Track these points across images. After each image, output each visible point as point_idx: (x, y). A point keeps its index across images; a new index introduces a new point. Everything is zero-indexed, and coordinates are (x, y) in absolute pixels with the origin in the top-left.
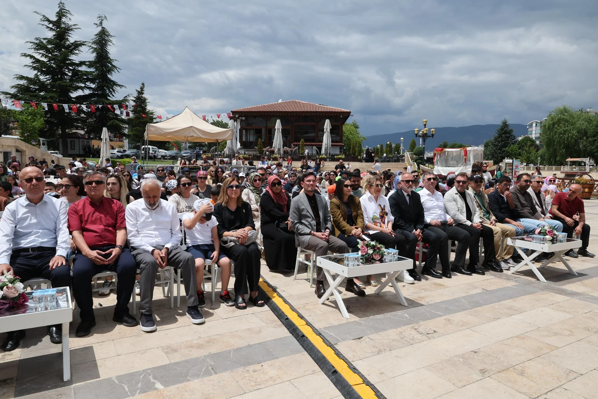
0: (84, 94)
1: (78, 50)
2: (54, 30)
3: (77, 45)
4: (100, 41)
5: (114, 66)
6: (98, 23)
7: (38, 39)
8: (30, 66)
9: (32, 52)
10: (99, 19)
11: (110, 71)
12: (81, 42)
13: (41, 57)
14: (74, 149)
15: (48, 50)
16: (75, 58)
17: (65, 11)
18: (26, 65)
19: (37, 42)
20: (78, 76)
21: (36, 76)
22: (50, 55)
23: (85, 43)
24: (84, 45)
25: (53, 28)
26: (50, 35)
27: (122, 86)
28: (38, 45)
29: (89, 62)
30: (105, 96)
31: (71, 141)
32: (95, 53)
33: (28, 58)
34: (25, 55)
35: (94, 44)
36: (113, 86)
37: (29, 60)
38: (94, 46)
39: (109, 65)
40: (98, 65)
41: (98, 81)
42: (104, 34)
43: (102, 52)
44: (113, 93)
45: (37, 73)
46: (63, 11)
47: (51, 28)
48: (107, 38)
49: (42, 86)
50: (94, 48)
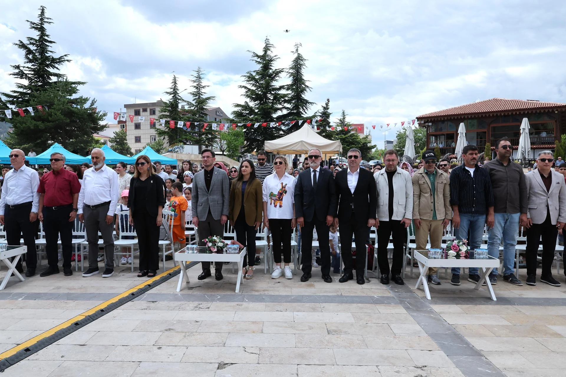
0: (283, 114)
1: (279, 77)
2: (261, 63)
3: (277, 73)
4: (296, 66)
5: (307, 86)
6: (295, 50)
7: (248, 73)
8: (244, 95)
9: (245, 84)
10: (295, 47)
11: (303, 91)
12: (280, 70)
13: (252, 86)
15: (256, 81)
16: (276, 84)
17: (270, 45)
18: (242, 95)
19: (248, 75)
20: (277, 98)
21: (246, 103)
22: (257, 84)
23: (283, 70)
24: (282, 71)
25: (261, 61)
26: (259, 67)
27: (313, 103)
28: (249, 77)
29: (287, 85)
30: (299, 114)
32: (292, 77)
33: (243, 89)
34: (241, 87)
35: (291, 70)
36: (306, 104)
37: (244, 91)
38: (291, 71)
39: (303, 86)
40: (294, 87)
41: (293, 102)
42: (299, 59)
43: (297, 75)
44: (306, 111)
45: (248, 100)
46: (268, 45)
47: (259, 62)
48: (302, 63)
49: (251, 111)
50: (291, 73)
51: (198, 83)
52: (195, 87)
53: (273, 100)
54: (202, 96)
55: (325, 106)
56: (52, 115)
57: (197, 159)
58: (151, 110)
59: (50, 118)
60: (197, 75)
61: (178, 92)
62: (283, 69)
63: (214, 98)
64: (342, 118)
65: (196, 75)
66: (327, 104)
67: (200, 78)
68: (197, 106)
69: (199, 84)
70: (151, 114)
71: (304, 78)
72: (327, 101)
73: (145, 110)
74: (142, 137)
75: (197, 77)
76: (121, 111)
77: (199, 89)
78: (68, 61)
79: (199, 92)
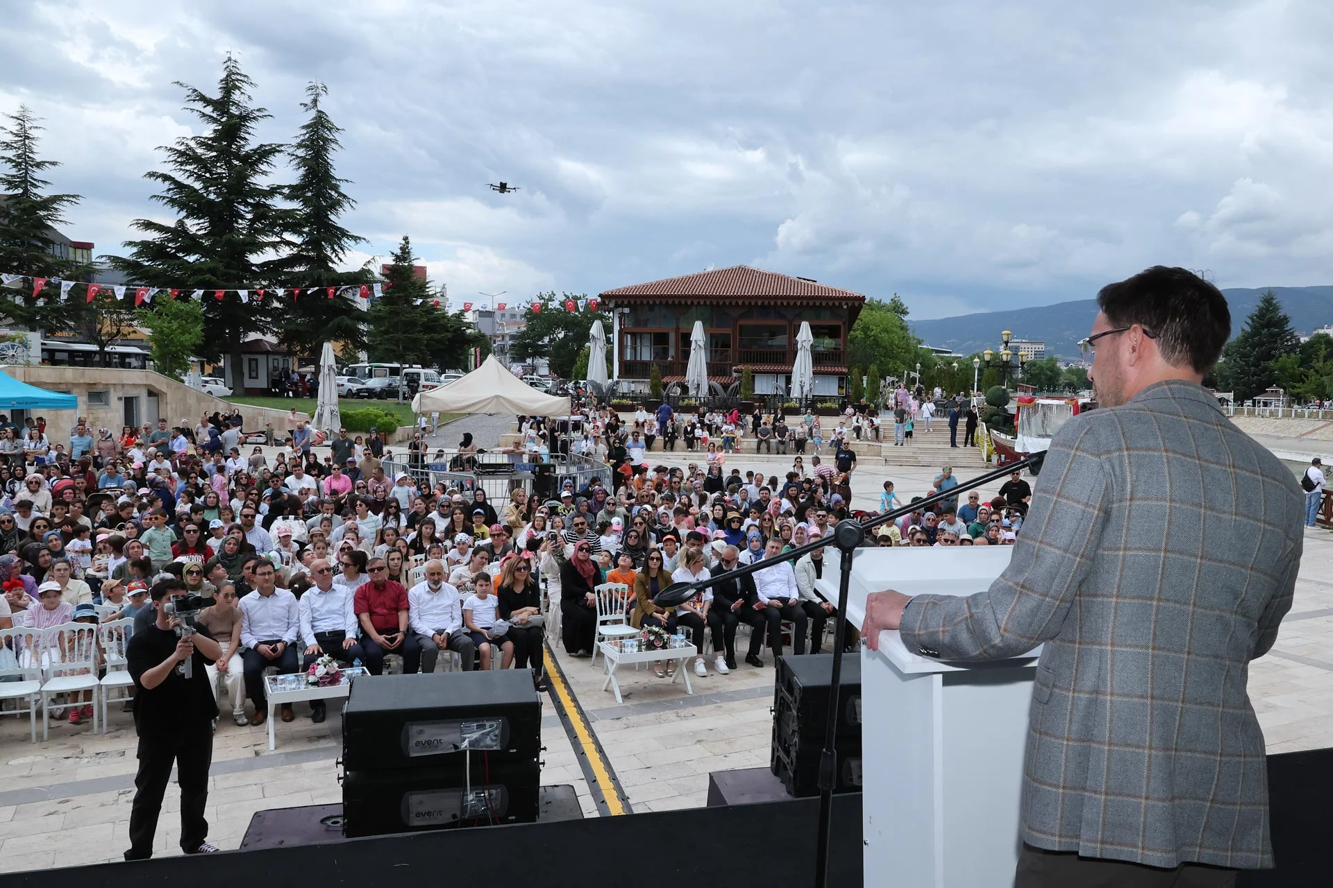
1: (268, 163)
2: (215, 120)
3: (264, 153)
4: (312, 140)
5: (345, 196)
6: (308, 101)
7: (183, 143)
8: (164, 198)
9: (169, 169)
10: (310, 92)
11: (335, 205)
12: (274, 146)
13: (188, 177)
14: (257, 378)
15: (202, 165)
16: (261, 181)
17: (239, 77)
18: (155, 196)
19: (182, 148)
20: (268, 220)
21: (181, 223)
22: (208, 175)
23: (282, 148)
24: (279, 151)
25: (214, 115)
27: (359, 238)
29: (290, 187)
30: (323, 262)
31: (250, 360)
32: (303, 167)
33: (161, 181)
34: (152, 175)
35: (301, 149)
36: (340, 239)
37: (162, 186)
38: (301, 152)
39: (333, 193)
40: (309, 194)
41: (307, 229)
42: (323, 126)
43: (317, 165)
44: (341, 255)
45: (182, 215)
46: (234, 77)
47: (211, 117)
48: (327, 134)
49: (191, 243)
50: (301, 157)
51: (21, 152)
52: (10, 160)
53: (252, 221)
54: (35, 191)
55: (398, 251)
60: (18, 127)
62: (282, 145)
63: (74, 200)
65: (15, 129)
66: (404, 249)
67: (28, 138)
68: (16, 217)
69: (25, 154)
71: (333, 172)
72: (404, 243)
75: (17, 135)
77: (26, 169)
79: (25, 177)
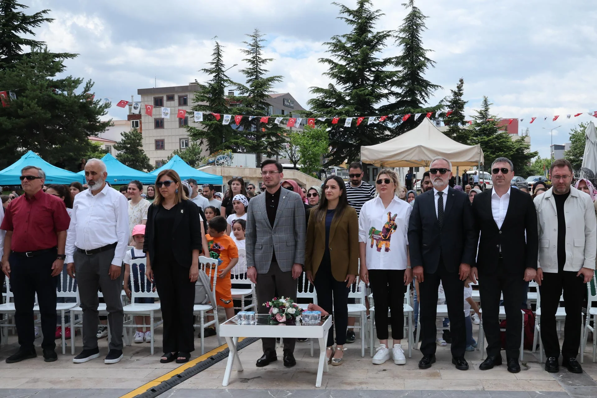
0: (389, 103)
1: (383, 44)
2: (354, 22)
3: (380, 38)
4: (410, 26)
5: (428, 60)
7: (334, 38)
8: (328, 74)
9: (329, 56)
11: (421, 66)
12: (385, 33)
13: (340, 60)
15: (347, 51)
16: (378, 56)
18: (324, 73)
19: (334, 41)
20: (380, 78)
21: (331, 85)
22: (349, 56)
23: (390, 33)
24: (389, 36)
25: (354, 19)
26: (351, 29)
27: (437, 86)
28: (336, 45)
29: (396, 58)
30: (415, 104)
32: (403, 44)
33: (326, 64)
34: (323, 60)
35: (402, 33)
36: (426, 88)
37: (327, 67)
38: (402, 35)
39: (421, 58)
40: (407, 61)
41: (406, 84)
42: (416, 16)
43: (412, 42)
44: (426, 99)
45: (334, 81)
47: (352, 21)
48: (419, 21)
49: (340, 99)
50: (402, 38)
51: (254, 55)
52: (250, 61)
53: (374, 81)
54: (261, 76)
55: (456, 90)
56: (23, 107)
57: (254, 176)
58: (180, 97)
59: (20, 112)
60: (254, 41)
61: (223, 69)
62: (390, 31)
63: (280, 79)
64: (483, 109)
65: (252, 42)
66: (459, 88)
67: (258, 47)
68: (253, 91)
69: (256, 56)
70: (180, 104)
71: (423, 46)
72: (460, 83)
73: (170, 98)
74: (166, 141)
75: (253, 46)
76: (133, 100)
77: (257, 64)
78: (47, 20)
79: (257, 68)
